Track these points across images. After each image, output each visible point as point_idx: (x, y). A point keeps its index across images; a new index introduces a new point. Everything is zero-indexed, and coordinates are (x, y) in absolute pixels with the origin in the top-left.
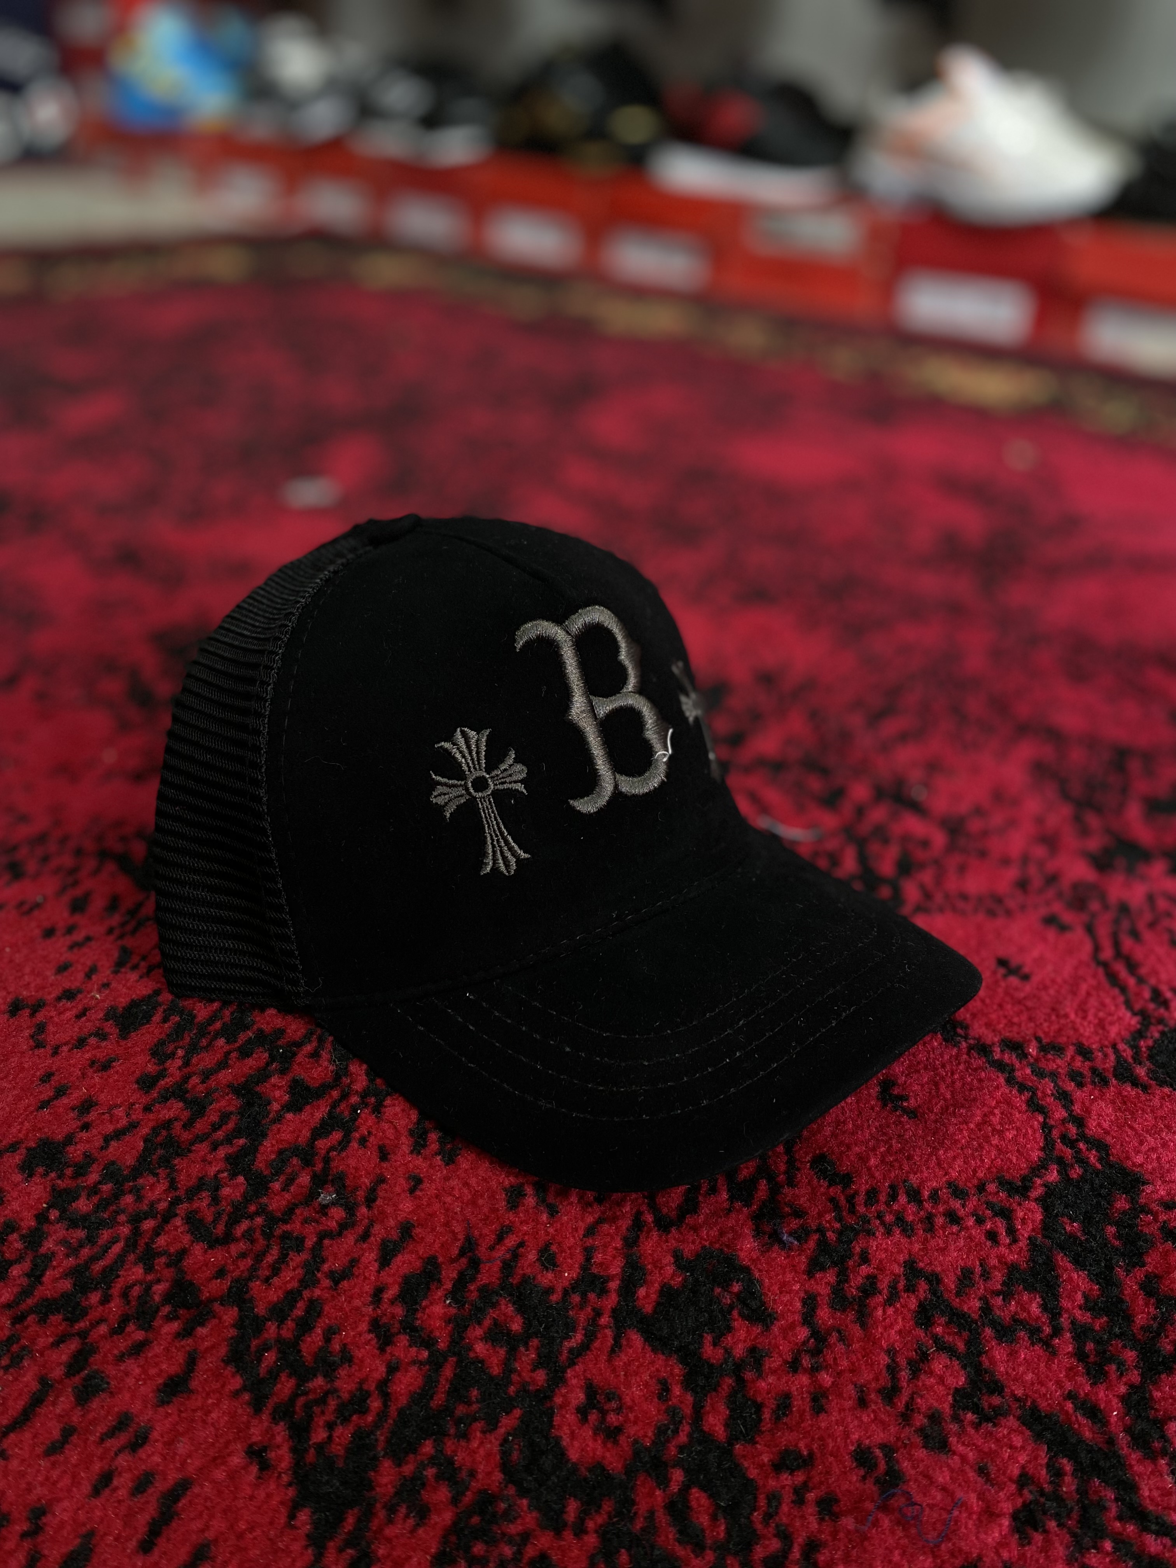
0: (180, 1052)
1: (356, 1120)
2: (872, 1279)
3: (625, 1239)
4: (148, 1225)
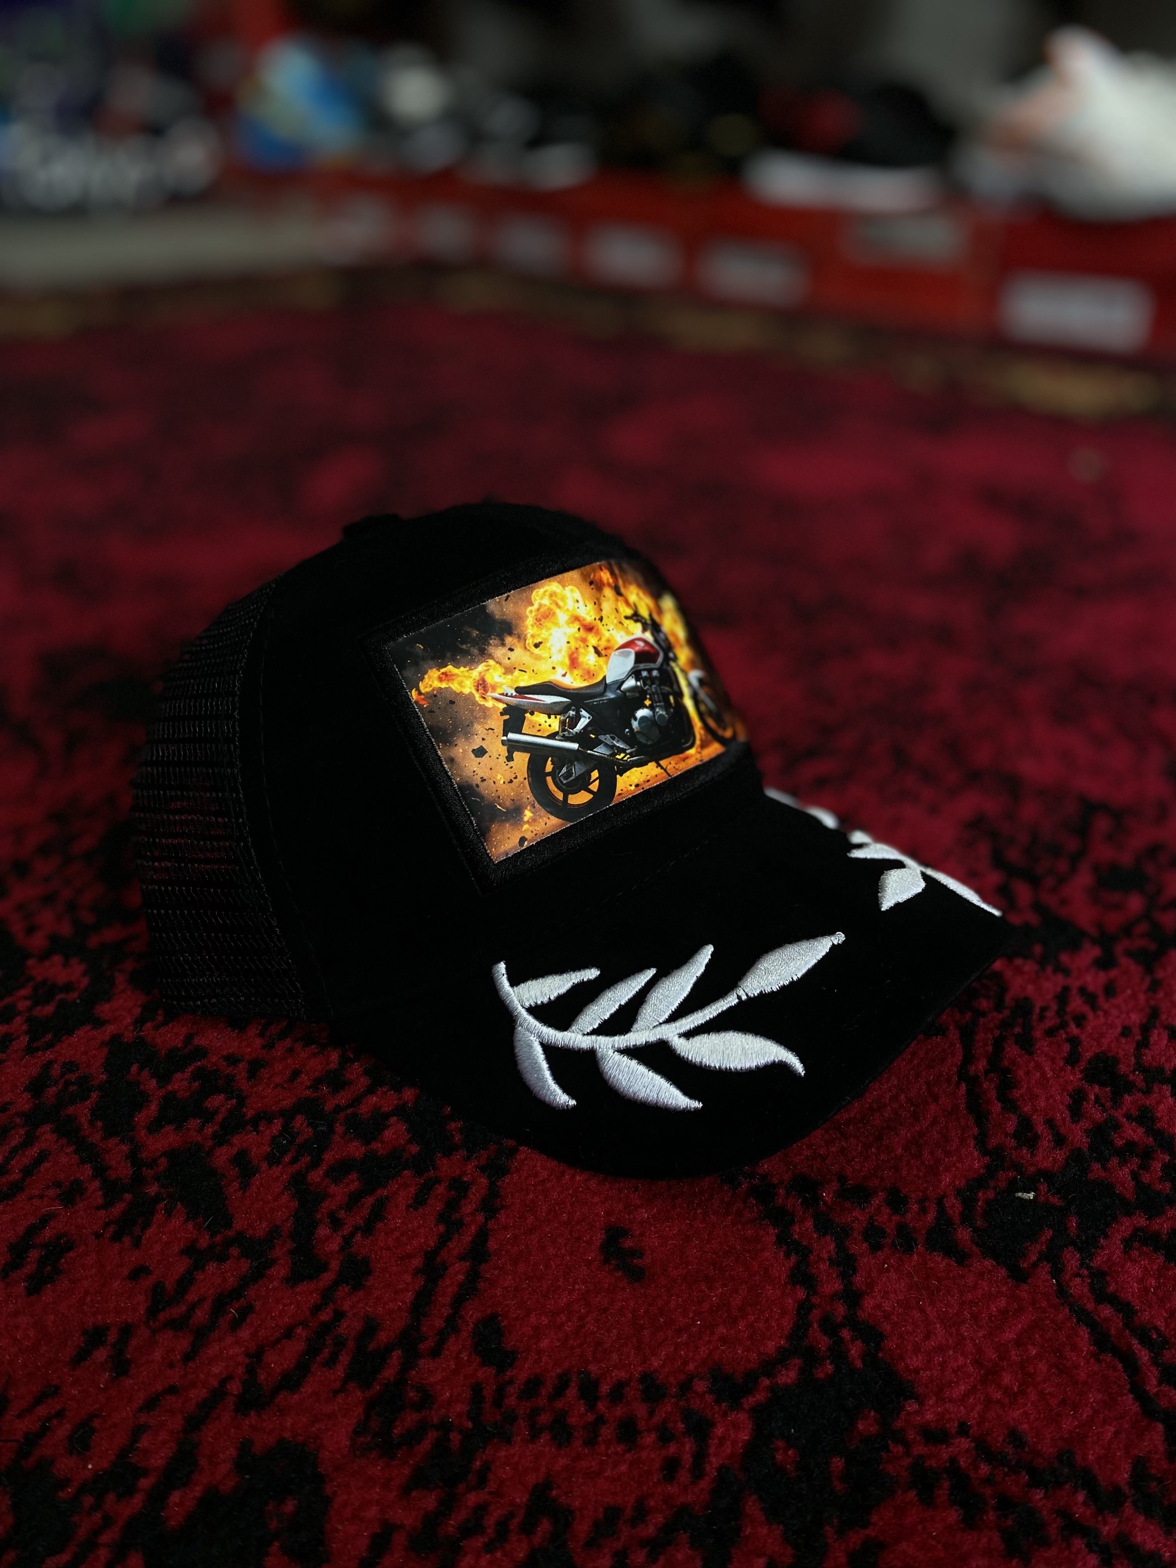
2: (482, 1509)
3: (188, 1419)
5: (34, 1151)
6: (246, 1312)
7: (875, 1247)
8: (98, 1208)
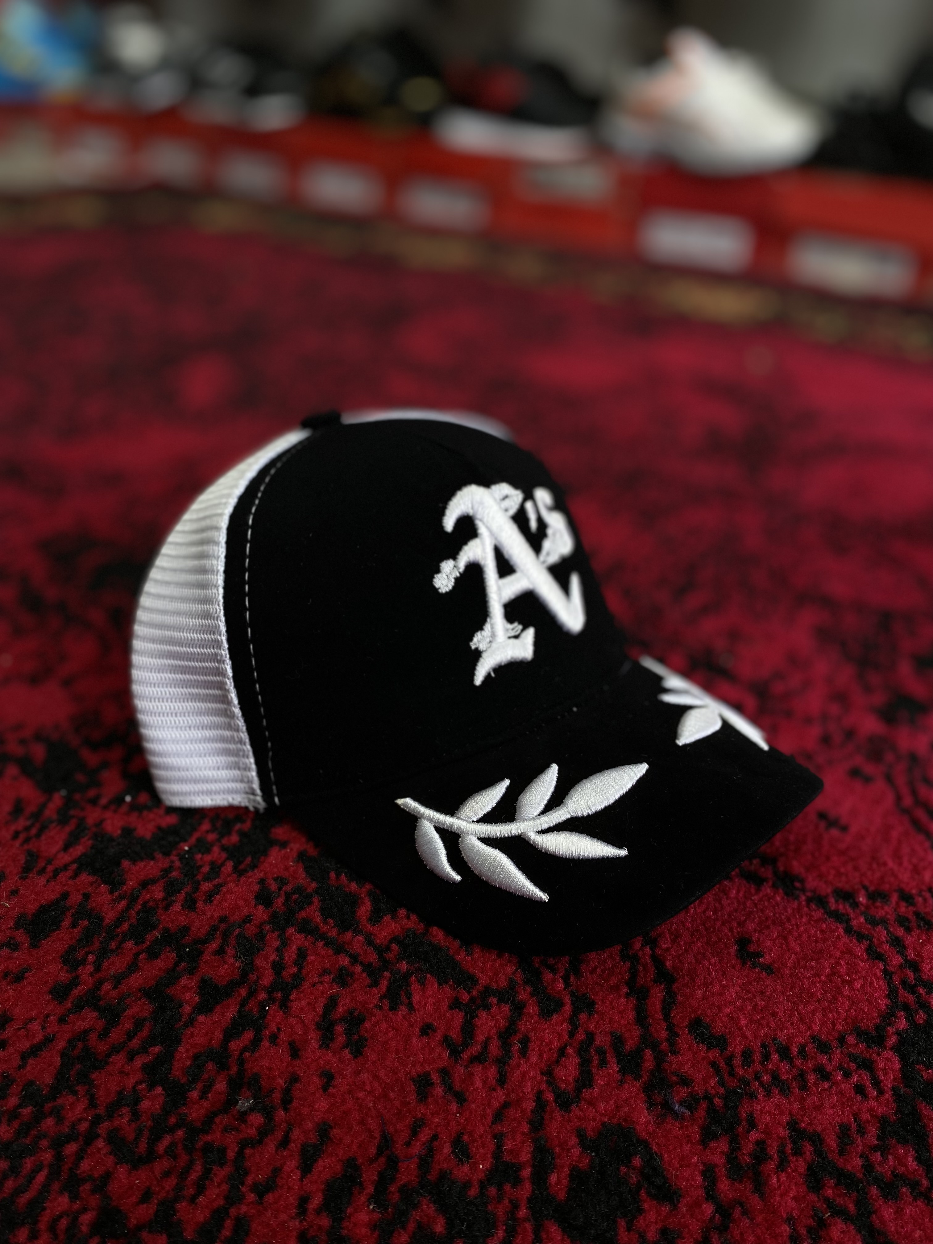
0: (91, 958)
1: (265, 1017)
2: (761, 1144)
3: (531, 1123)
4: (71, 1148)
5: (294, 948)
6: (525, 1041)
8: (370, 987)
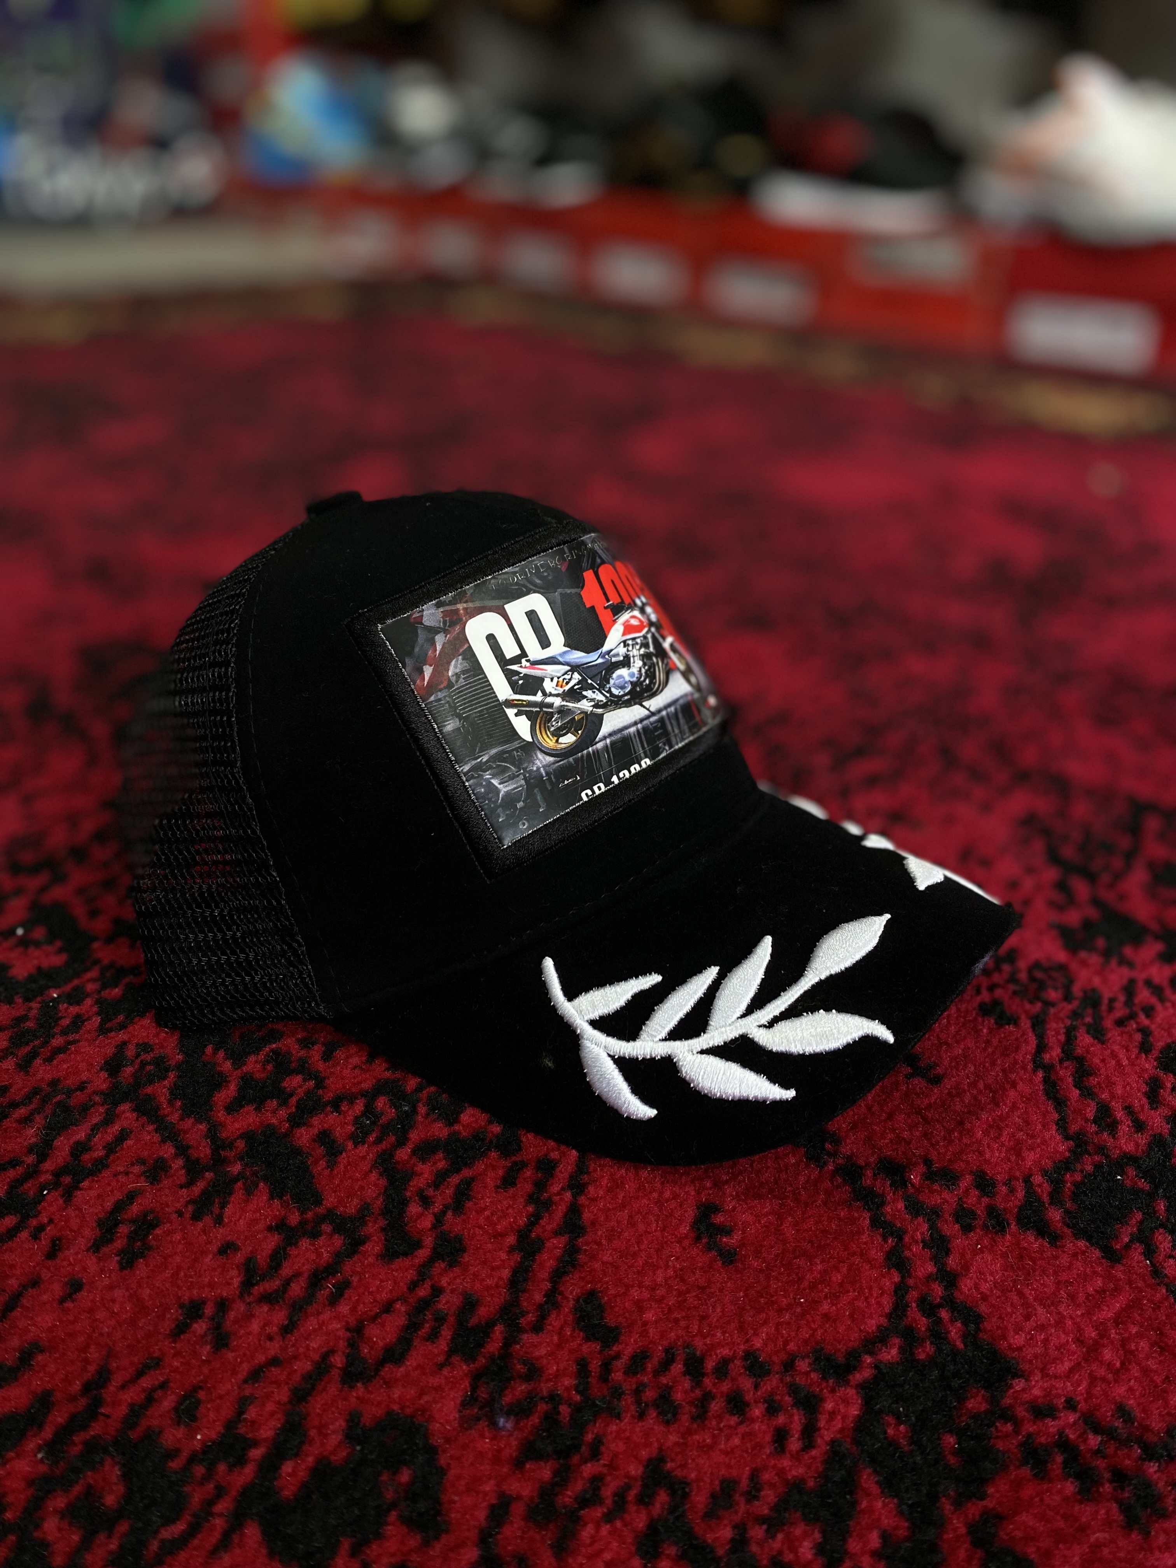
2: (597, 1480)
3: (295, 1391)
5: (116, 1128)
6: (343, 1287)
7: (967, 1229)
8: (181, 1187)
